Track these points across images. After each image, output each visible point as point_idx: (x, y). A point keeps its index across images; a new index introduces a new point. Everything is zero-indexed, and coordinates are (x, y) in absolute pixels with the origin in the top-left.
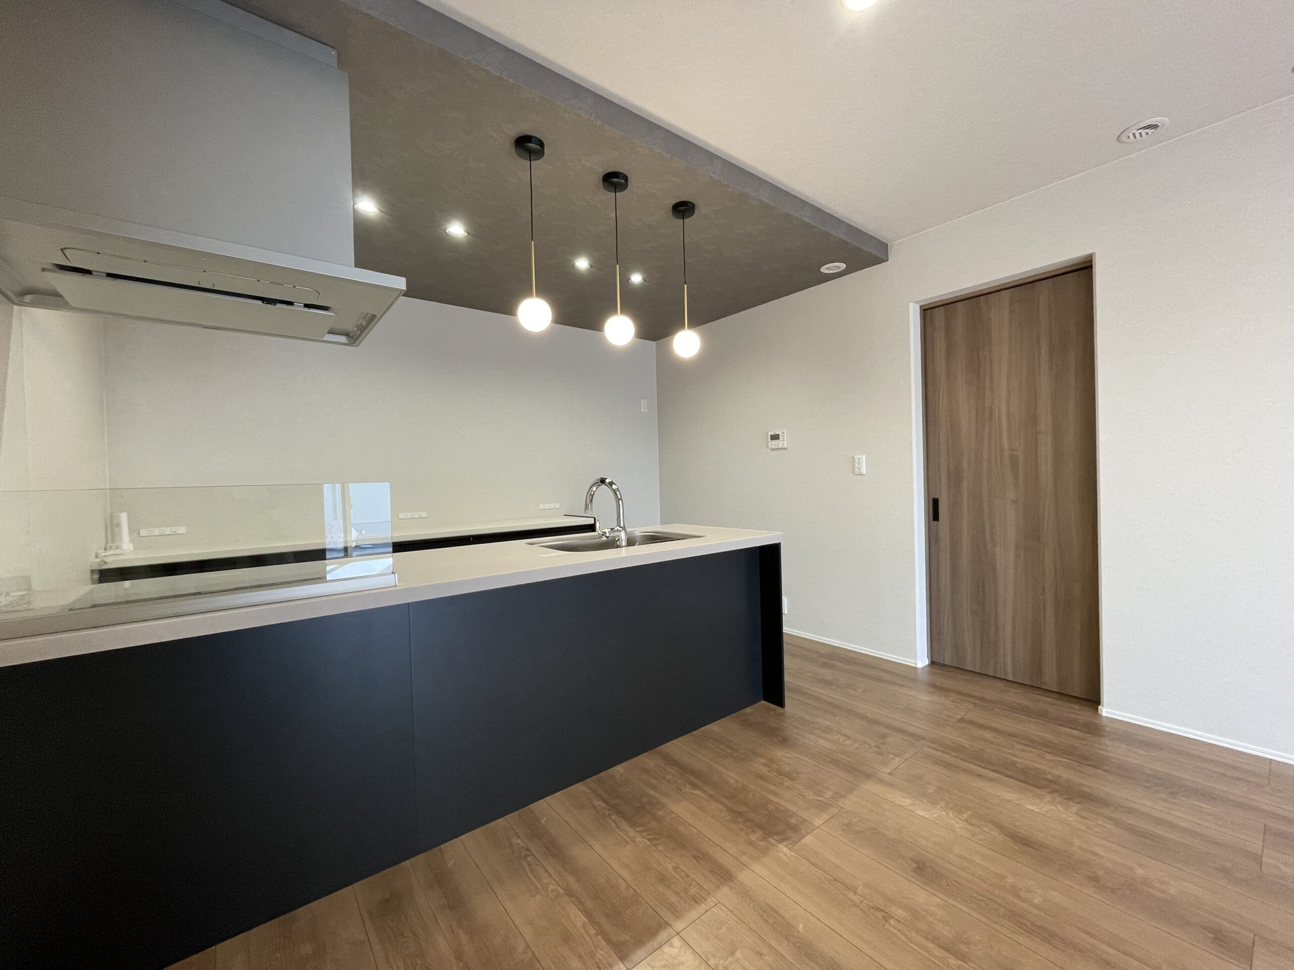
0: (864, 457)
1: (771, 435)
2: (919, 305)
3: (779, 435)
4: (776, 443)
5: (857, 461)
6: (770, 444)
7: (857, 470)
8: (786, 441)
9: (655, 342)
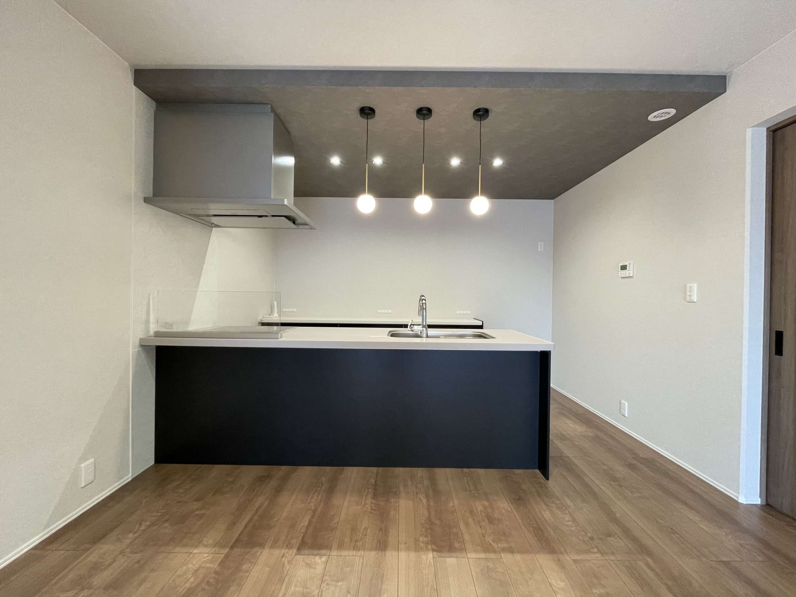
0: (696, 285)
1: (621, 266)
2: (765, 129)
3: (627, 265)
4: (625, 272)
5: (688, 289)
6: (620, 273)
7: (688, 298)
8: (632, 271)
9: (553, 200)
